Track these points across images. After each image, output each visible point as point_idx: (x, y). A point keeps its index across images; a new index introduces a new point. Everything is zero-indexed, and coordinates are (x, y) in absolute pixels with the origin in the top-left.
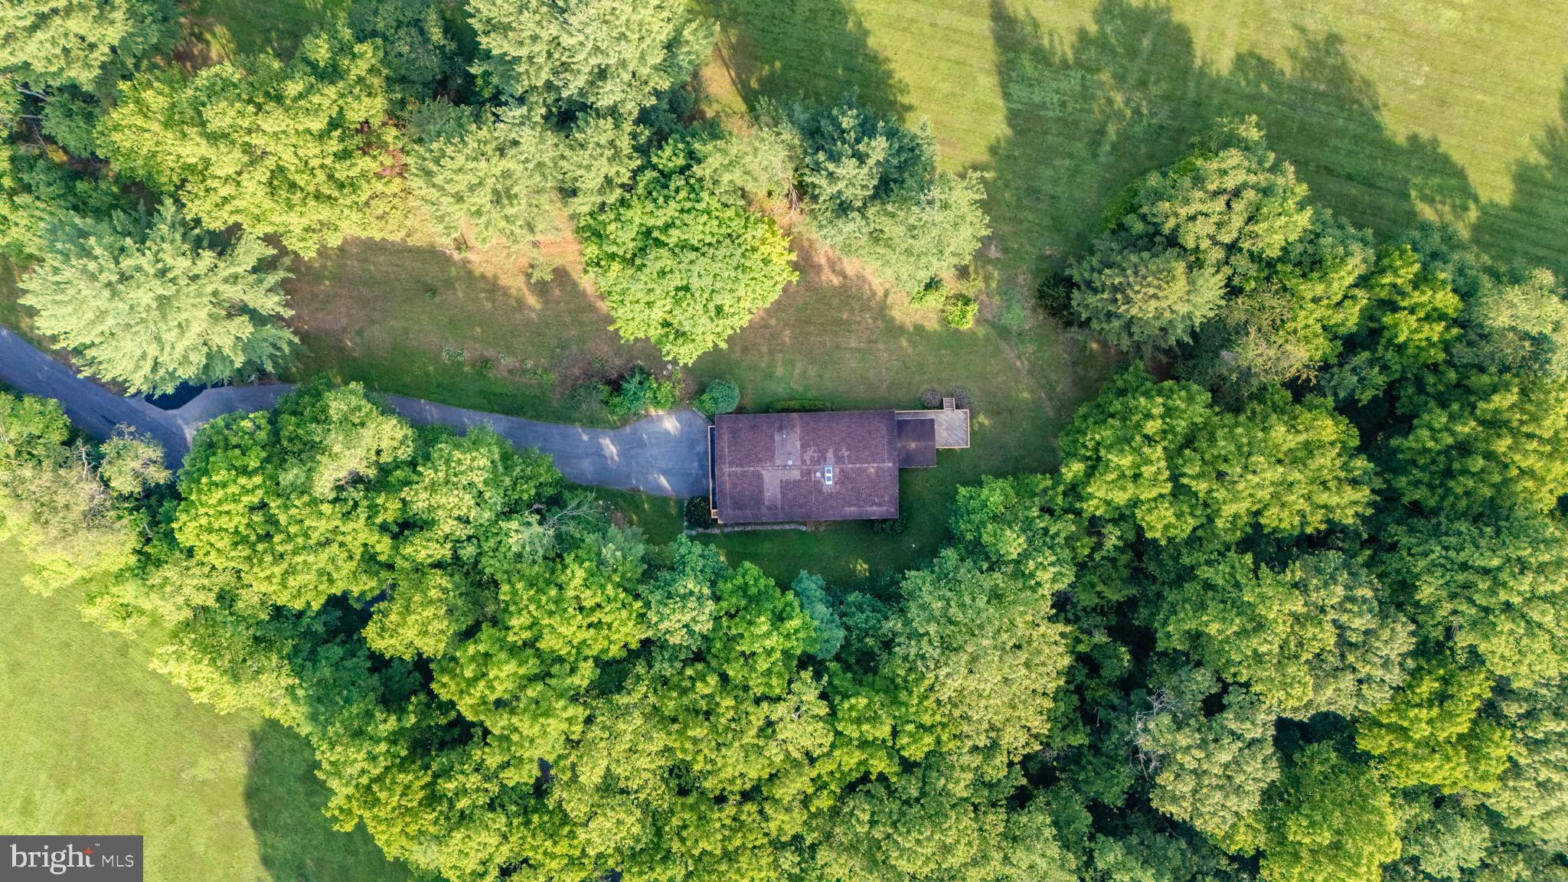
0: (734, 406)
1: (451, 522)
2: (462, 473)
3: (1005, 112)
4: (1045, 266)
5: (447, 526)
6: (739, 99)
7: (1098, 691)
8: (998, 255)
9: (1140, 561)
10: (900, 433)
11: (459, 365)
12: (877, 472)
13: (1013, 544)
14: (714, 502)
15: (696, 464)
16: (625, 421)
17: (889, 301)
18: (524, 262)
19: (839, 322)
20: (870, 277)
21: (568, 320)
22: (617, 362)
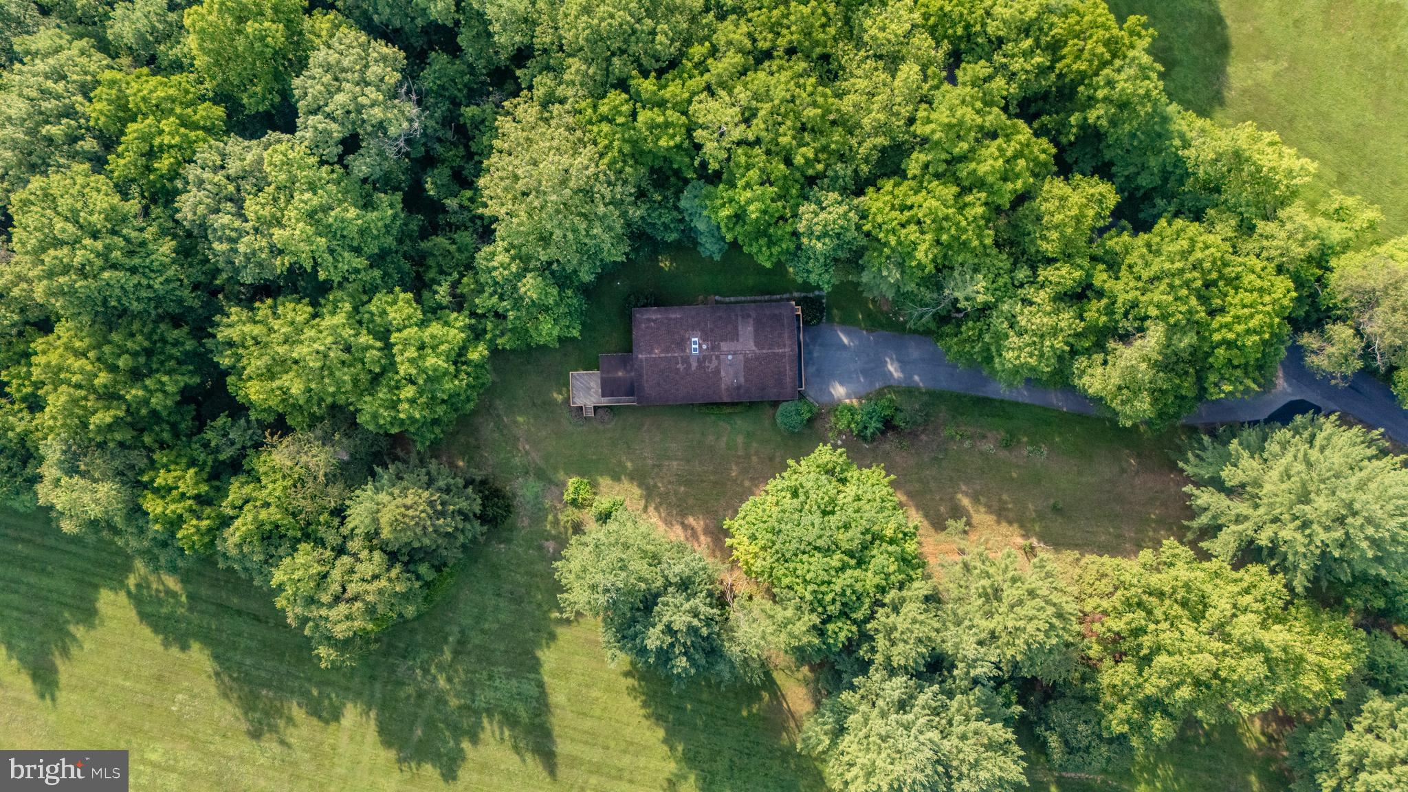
0: (781, 408)
1: (1038, 300)
2: (1028, 345)
3: (542, 671)
4: (505, 534)
5: (1042, 296)
6: (779, 682)
7: (453, 155)
8: (547, 544)
9: (417, 273)
10: (632, 385)
11: (1031, 443)
12: (652, 349)
13: (530, 286)
14: (798, 320)
15: (815, 355)
16: (880, 393)
17: (643, 502)
18: (973, 537)
19: (688, 483)
20: (660, 523)
21: (932, 485)
22: (887, 447)
